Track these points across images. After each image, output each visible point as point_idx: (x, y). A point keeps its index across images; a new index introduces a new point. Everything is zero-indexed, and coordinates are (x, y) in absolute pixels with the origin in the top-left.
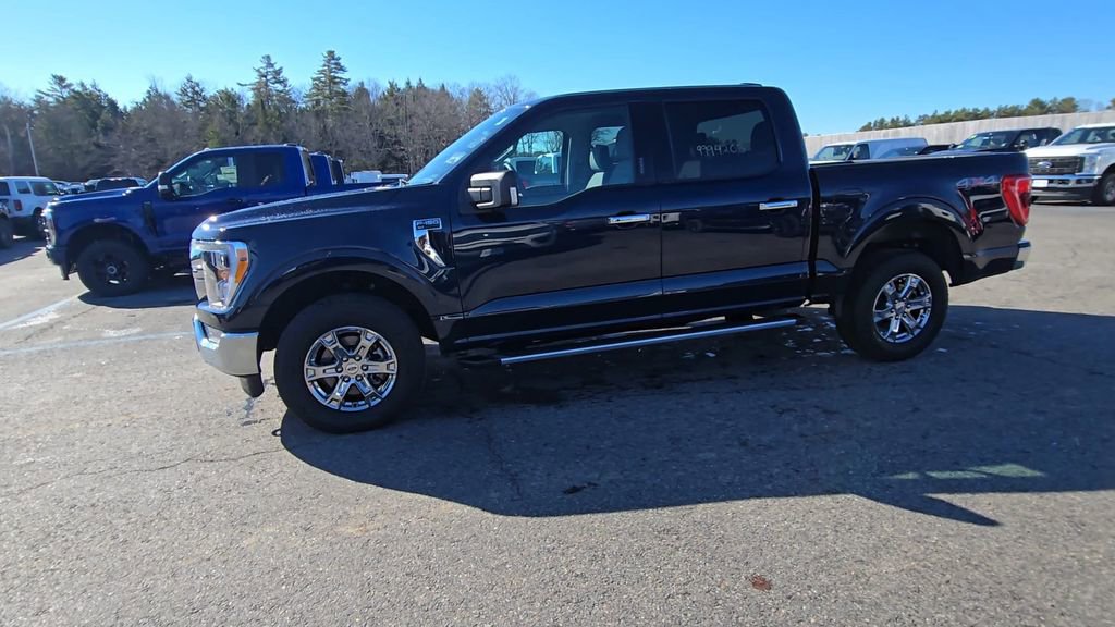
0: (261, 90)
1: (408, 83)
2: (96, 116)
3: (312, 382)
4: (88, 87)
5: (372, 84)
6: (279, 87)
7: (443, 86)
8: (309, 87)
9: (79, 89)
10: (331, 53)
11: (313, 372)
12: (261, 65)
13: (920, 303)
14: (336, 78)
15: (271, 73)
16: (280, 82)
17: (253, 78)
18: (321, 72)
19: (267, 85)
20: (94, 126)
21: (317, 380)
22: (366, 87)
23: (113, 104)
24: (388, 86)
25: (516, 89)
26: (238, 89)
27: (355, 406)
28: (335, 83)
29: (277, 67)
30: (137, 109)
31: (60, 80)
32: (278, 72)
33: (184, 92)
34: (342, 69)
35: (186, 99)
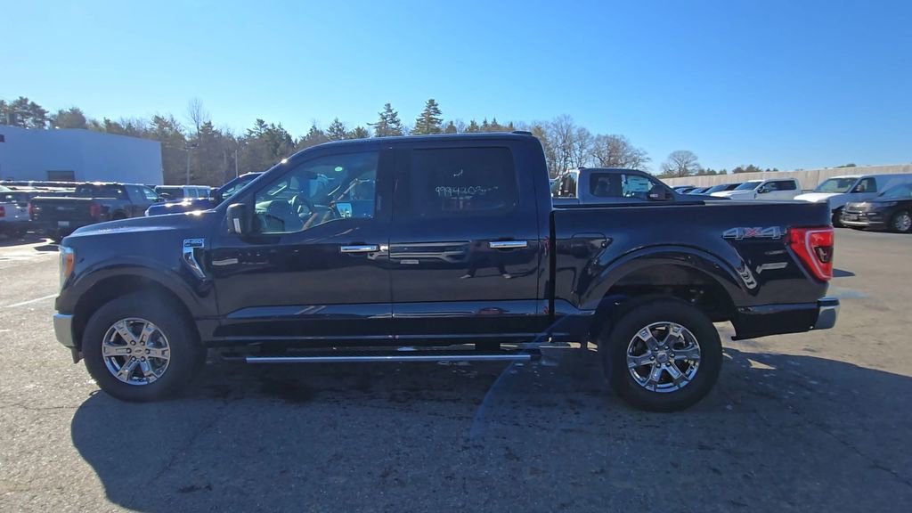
0: (381, 128)
1: (485, 122)
2: (277, 146)
3: (110, 357)
4: (276, 126)
5: (459, 123)
6: (394, 126)
7: (511, 124)
8: (414, 126)
9: (271, 128)
10: (432, 102)
11: (110, 351)
12: (383, 110)
13: (684, 354)
14: (432, 119)
15: (390, 116)
16: (395, 122)
17: (378, 119)
18: (423, 115)
19: (386, 124)
20: (275, 152)
21: (116, 357)
22: (454, 125)
23: (289, 137)
24: (470, 124)
25: (570, 126)
26: (366, 127)
27: (140, 380)
28: (432, 123)
29: (394, 112)
30: (304, 140)
31: (261, 122)
32: (394, 115)
33: (332, 129)
34: (438, 112)
35: (333, 134)
